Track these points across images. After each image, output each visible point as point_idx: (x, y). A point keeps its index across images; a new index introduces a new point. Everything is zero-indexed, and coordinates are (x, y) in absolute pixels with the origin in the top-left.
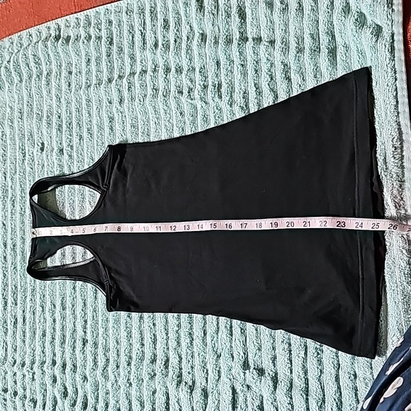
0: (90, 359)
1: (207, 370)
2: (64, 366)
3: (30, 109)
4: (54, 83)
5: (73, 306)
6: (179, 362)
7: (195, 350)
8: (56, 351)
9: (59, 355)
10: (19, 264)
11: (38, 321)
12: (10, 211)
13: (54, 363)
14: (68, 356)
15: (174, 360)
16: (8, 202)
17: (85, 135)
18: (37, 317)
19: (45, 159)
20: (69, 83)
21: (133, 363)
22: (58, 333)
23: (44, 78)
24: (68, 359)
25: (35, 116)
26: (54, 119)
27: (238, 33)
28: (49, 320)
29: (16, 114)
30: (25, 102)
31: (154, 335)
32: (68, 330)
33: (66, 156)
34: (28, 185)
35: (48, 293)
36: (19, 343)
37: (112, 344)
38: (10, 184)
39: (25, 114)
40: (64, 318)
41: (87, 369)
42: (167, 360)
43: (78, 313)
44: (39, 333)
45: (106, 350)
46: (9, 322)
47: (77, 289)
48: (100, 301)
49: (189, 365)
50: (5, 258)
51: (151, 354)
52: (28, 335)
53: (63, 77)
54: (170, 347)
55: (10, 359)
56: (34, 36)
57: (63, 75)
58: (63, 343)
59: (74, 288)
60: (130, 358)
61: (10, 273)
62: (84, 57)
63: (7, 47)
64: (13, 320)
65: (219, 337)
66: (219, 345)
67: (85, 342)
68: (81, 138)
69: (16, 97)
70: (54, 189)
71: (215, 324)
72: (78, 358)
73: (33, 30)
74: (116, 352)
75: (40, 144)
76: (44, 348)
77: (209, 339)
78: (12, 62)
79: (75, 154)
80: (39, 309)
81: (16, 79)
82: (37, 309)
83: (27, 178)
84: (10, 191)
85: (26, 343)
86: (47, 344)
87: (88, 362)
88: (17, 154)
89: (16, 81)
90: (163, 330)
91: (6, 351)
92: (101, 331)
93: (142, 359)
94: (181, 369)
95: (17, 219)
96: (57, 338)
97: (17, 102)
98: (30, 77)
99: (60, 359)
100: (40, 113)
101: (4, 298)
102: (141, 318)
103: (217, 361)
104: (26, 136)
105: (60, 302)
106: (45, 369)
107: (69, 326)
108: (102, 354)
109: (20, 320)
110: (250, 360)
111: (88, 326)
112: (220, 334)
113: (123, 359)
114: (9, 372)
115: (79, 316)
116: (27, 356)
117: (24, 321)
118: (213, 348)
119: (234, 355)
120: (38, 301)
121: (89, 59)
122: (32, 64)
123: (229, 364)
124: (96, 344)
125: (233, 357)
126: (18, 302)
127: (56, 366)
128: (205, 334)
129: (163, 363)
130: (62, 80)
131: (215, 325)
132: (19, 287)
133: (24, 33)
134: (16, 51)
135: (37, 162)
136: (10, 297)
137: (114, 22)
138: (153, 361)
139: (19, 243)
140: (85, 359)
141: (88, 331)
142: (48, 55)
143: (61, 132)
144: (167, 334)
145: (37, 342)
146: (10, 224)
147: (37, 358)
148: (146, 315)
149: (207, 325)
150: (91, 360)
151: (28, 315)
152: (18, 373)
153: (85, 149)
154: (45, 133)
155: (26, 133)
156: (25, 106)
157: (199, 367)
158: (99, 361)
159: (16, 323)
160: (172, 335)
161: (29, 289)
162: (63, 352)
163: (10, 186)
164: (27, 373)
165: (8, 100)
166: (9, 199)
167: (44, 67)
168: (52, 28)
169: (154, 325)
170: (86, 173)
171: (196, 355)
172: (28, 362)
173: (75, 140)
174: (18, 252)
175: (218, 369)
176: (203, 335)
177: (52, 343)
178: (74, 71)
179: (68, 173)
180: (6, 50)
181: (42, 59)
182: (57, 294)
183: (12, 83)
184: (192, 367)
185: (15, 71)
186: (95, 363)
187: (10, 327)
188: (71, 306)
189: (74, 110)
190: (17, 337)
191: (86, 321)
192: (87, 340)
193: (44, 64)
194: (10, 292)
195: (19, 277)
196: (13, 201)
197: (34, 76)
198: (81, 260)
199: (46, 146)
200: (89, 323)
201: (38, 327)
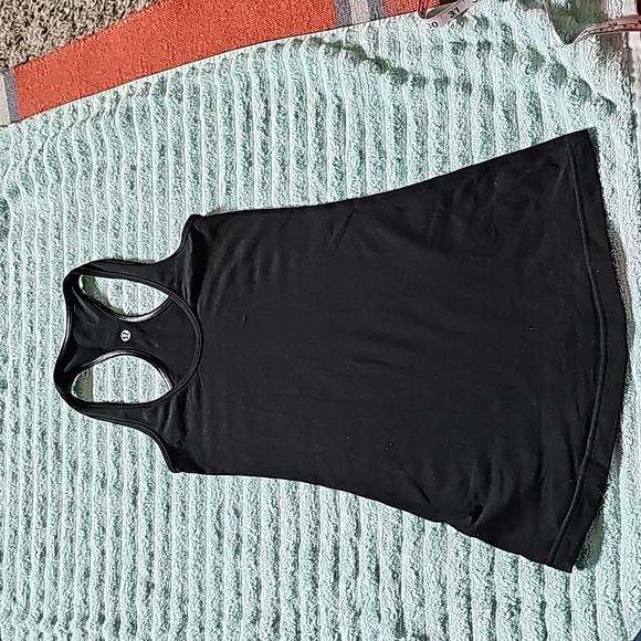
0: (157, 614)
1: (340, 635)
2: (117, 624)
3: (72, 224)
4: (108, 184)
5: (132, 530)
6: (296, 620)
7: (320, 603)
8: (105, 600)
9: (109, 606)
10: (50, 462)
11: (77, 553)
12: (37, 380)
13: (102, 619)
14: (123, 608)
15: (287, 619)
16: (35, 366)
18: (77, 547)
20: (132, 183)
21: (224, 623)
22: (109, 572)
23: (94, 176)
24: (123, 614)
25: (79, 234)
26: (109, 238)
27: (392, 108)
28: (95, 552)
29: (51, 230)
30: (65, 212)
31: (257, 579)
32: (124, 567)
33: (126, 296)
35: (94, 509)
36: (48, 586)
37: (191, 591)
38: (39, 339)
39: (65, 232)
40: (118, 549)
41: (153, 631)
42: (277, 620)
43: (140, 541)
44: (78, 571)
45: (183, 600)
46: (33, 554)
47: (139, 503)
48: (173, 524)
49: (312, 627)
50: (29, 452)
51: (252, 609)
52: (62, 575)
53: (122, 174)
54: (282, 599)
55: (33, 611)
56: (79, 112)
57: (123, 171)
58: (116, 588)
60: (220, 614)
61: (36, 476)
62: (155, 143)
63: (39, 127)
64: (40, 551)
65: (359, 584)
66: (358, 596)
67: (149, 587)
69: (51, 205)
72: (139, 613)
73: (80, 104)
74: (198, 605)
76: (87, 595)
77: (342, 585)
78: (45, 151)
80: (79, 534)
81: (51, 177)
82: (77, 534)
84: (38, 349)
85: (60, 586)
86: (91, 590)
87: (154, 619)
88: (51, 293)
89: (51, 181)
90: (271, 572)
91: (28, 598)
92: (175, 571)
93: (238, 617)
94: (298, 632)
95: (49, 392)
96: (106, 579)
97: (52, 212)
98: (73, 174)
99: (111, 613)
100: (87, 228)
101: (26, 516)
103: (354, 620)
104: (65, 264)
105: (112, 523)
106: (87, 628)
107: (126, 561)
108: (176, 607)
109: (50, 550)
110: (406, 621)
111: (156, 562)
112: (360, 577)
113: (210, 616)
114: (31, 632)
115: (141, 546)
116: (59, 607)
117: (56, 552)
118: (349, 600)
119: (382, 613)
120: (79, 521)
121: (163, 147)
122: (76, 154)
123: (374, 627)
124: (166, 592)
125: (379, 616)
126: (48, 522)
127: (104, 625)
128: (336, 578)
129: (271, 623)
130: (122, 180)
131: (352, 564)
132: (50, 499)
133: (66, 108)
134: (52, 134)
136: (35, 514)
137: (202, 88)
138: (255, 620)
139: (50, 430)
140: (149, 614)
141: (156, 571)
142: (102, 141)
144: (277, 578)
145: (76, 586)
146: (37, 401)
147: (76, 611)
149: (340, 565)
150: (159, 616)
151: (62, 544)
152: (46, 634)
155: (65, 260)
156: (65, 218)
157: (327, 630)
158: (172, 617)
159: (43, 555)
160: (285, 579)
161: (65, 502)
162: (116, 603)
163: (38, 341)
164: (59, 635)
165: (38, 208)
166: (37, 361)
167: (94, 159)
168: (108, 100)
169: (256, 563)
171: (322, 610)
172: (61, 618)
174: (49, 444)
175: (356, 634)
176: (332, 580)
177: (99, 587)
178: (139, 165)
180: (37, 132)
181: (92, 147)
182: (109, 511)
183: (44, 183)
184: (315, 629)
185: (50, 165)
186: (166, 622)
187: (35, 561)
188: (129, 530)
189: (140, 225)
190: (45, 577)
191: (152, 555)
192: (153, 585)
193: (94, 154)
194: (35, 506)
195: (49, 483)
196: (43, 365)
197: (80, 173)
200: (157, 557)
201: (77, 561)
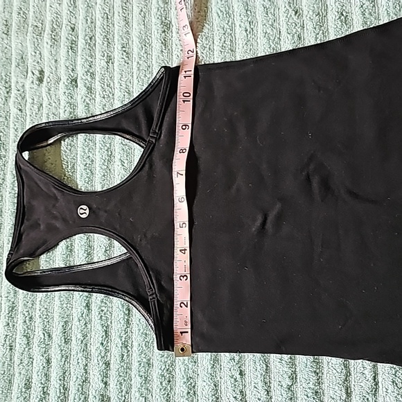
3: (22, 20)
5: (85, 336)
11: (17, 361)
17: (117, 55)
18: (17, 355)
19: (44, 95)
25: (30, 29)
26: (64, 33)
28: (39, 361)
31: (241, 392)
32: (74, 378)
33: (81, 89)
34: (12, 136)
35: (38, 313)
39: (14, 28)
40: (66, 358)
43: (93, 349)
44: (18, 382)
47: (93, 307)
48: (135, 329)
59: (88, 306)
68: (110, 60)
70: (59, 141)
71: (370, 376)
75: (37, 73)
79: (97, 86)
80: (20, 341)
83: (12, 125)
90: (260, 384)
92: (136, 381)
100: (39, 25)
102: (216, 360)
104: (14, 61)
105: (60, 329)
107: (76, 372)
111: (113, 373)
112: (381, 391)
115: (94, 355)
120: (20, 327)
135: (29, 101)
143: (75, 53)
148: (225, 357)
149: (352, 379)
153: (117, 77)
154: (46, 53)
155: (14, 56)
156: (15, 15)
161: (5, 306)
169: (241, 374)
170: (117, 115)
173: (100, 63)
179: (84, 115)
182: (56, 316)
188: (80, 336)
189: (99, 16)
191: (107, 364)
198: (103, 258)
199: (46, 74)
201: (17, 370)
